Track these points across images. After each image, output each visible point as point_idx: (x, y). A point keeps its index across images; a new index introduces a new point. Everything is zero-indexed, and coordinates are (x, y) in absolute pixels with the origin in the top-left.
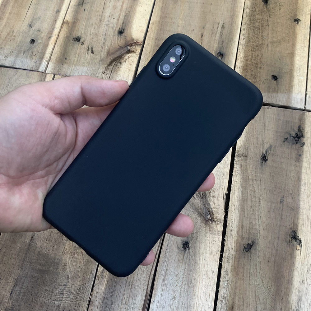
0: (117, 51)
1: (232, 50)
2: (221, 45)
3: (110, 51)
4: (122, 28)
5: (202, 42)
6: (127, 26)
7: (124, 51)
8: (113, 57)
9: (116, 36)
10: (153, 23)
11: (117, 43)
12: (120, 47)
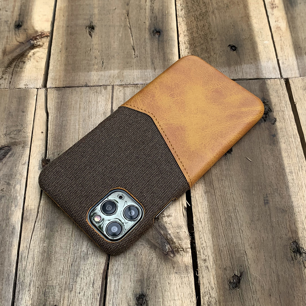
0: (16, 49)
1: (170, 24)
2: (154, 21)
3: (7, 50)
4: (19, 21)
5: (129, 22)
6: (26, 17)
7: (26, 47)
8: (12, 56)
9: (12, 31)
10: (60, 10)
11: (14, 39)
12: (20, 43)
